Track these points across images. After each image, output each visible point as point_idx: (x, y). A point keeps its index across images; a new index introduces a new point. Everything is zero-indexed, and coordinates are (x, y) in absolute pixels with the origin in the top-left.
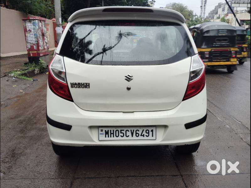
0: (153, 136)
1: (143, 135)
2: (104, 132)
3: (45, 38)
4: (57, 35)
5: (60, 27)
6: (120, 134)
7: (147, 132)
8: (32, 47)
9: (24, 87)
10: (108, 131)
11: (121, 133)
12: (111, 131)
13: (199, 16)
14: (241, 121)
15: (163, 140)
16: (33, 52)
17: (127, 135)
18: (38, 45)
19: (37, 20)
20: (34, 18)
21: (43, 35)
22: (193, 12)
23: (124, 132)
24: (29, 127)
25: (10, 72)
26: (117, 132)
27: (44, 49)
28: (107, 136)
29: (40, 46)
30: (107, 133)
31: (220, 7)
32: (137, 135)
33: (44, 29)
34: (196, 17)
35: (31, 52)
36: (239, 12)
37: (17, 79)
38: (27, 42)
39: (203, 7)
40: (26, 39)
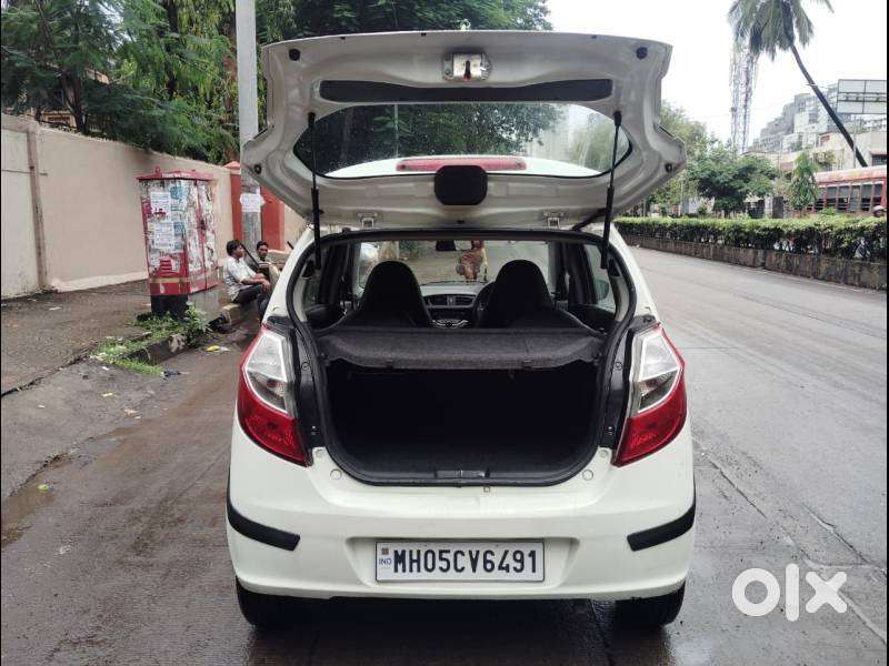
0: (534, 571)
1: (504, 565)
2: (391, 555)
3: (208, 234)
4: (244, 219)
5: (255, 193)
6: (439, 564)
7: (518, 557)
8: (165, 265)
9: (136, 396)
10: (404, 552)
11: (441, 559)
12: (411, 552)
13: (725, 143)
14: (835, 522)
15: (564, 584)
16: (168, 281)
17: (459, 568)
18: (184, 258)
19: (184, 179)
20: (176, 176)
21: (202, 226)
22: (703, 129)
23: (450, 557)
24: (160, 534)
25: (94, 348)
26: (430, 556)
27: (204, 269)
28: (400, 567)
29: (192, 262)
30: (399, 558)
31: (801, 110)
32: (489, 566)
33: (206, 205)
34: (716, 145)
35: (160, 281)
36: (868, 125)
37: (115, 372)
38: (149, 250)
39: (741, 111)
40: (147, 239)
